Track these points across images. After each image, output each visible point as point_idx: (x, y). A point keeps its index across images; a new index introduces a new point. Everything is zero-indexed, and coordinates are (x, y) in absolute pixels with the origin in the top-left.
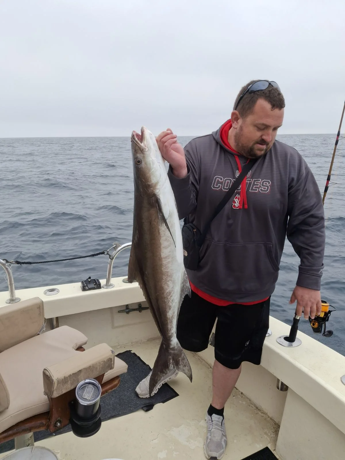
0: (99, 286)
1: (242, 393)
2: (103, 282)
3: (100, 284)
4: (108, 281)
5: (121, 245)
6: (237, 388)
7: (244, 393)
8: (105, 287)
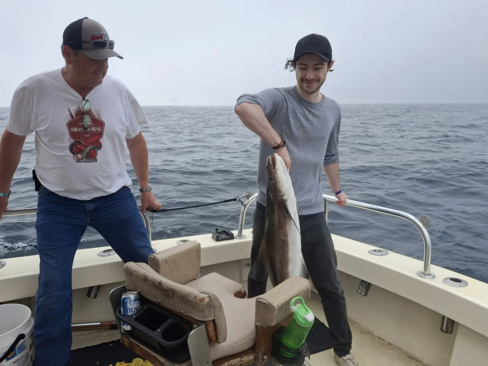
0: (231, 237)
1: (390, 344)
2: (235, 233)
3: (233, 235)
4: (240, 233)
5: (253, 195)
6: (383, 339)
7: (391, 342)
8: (237, 238)
